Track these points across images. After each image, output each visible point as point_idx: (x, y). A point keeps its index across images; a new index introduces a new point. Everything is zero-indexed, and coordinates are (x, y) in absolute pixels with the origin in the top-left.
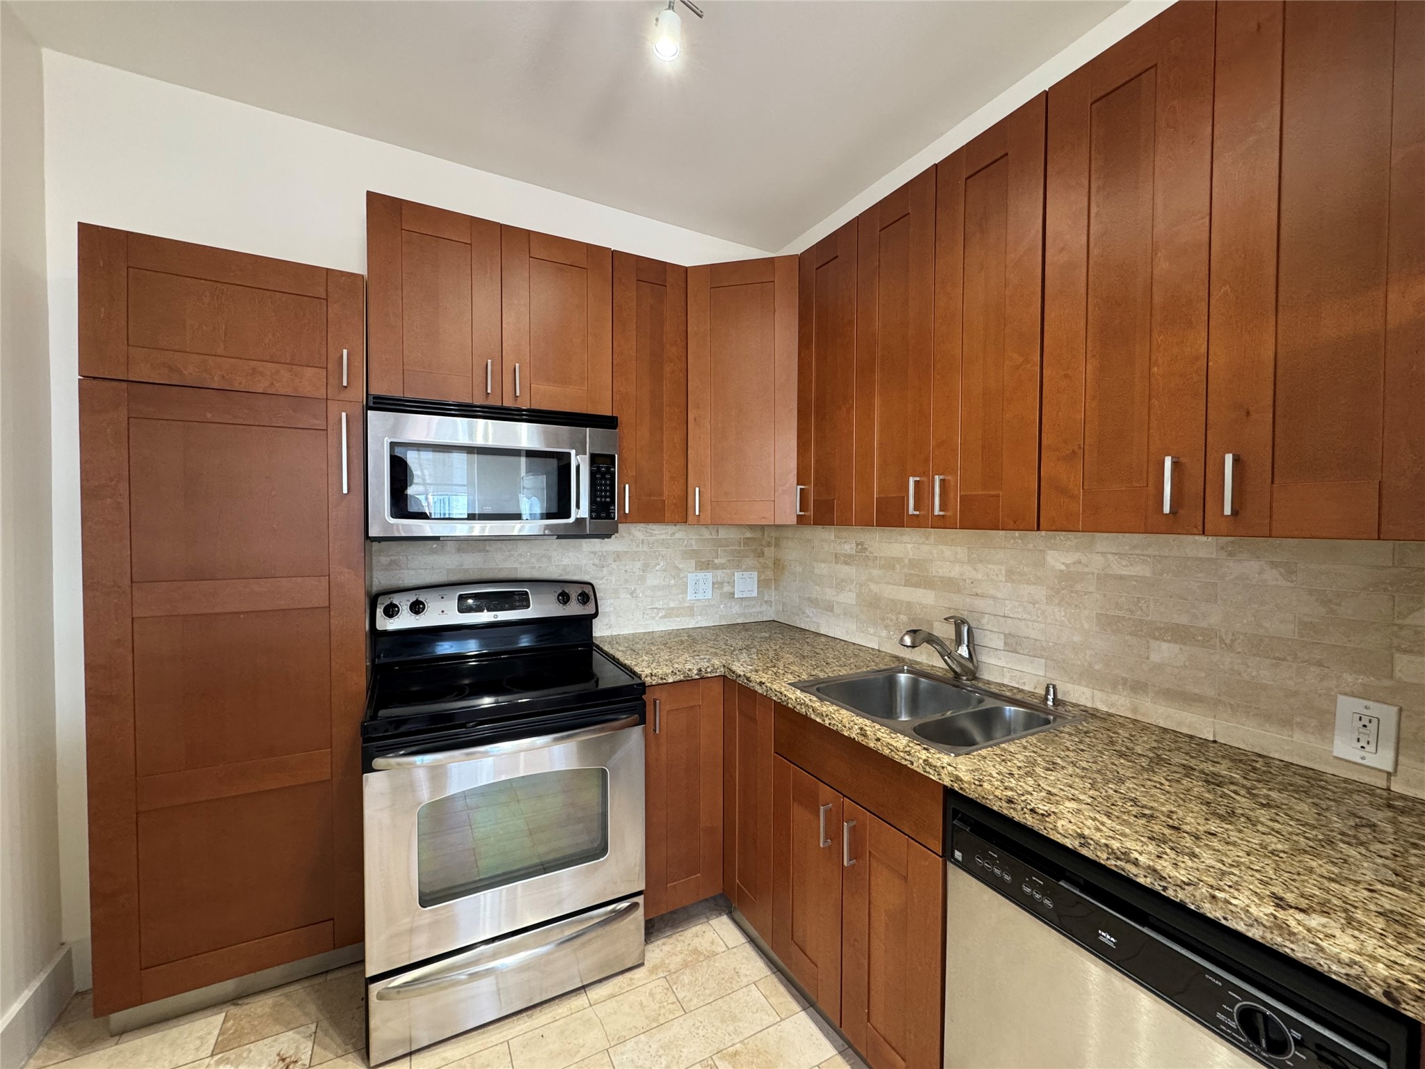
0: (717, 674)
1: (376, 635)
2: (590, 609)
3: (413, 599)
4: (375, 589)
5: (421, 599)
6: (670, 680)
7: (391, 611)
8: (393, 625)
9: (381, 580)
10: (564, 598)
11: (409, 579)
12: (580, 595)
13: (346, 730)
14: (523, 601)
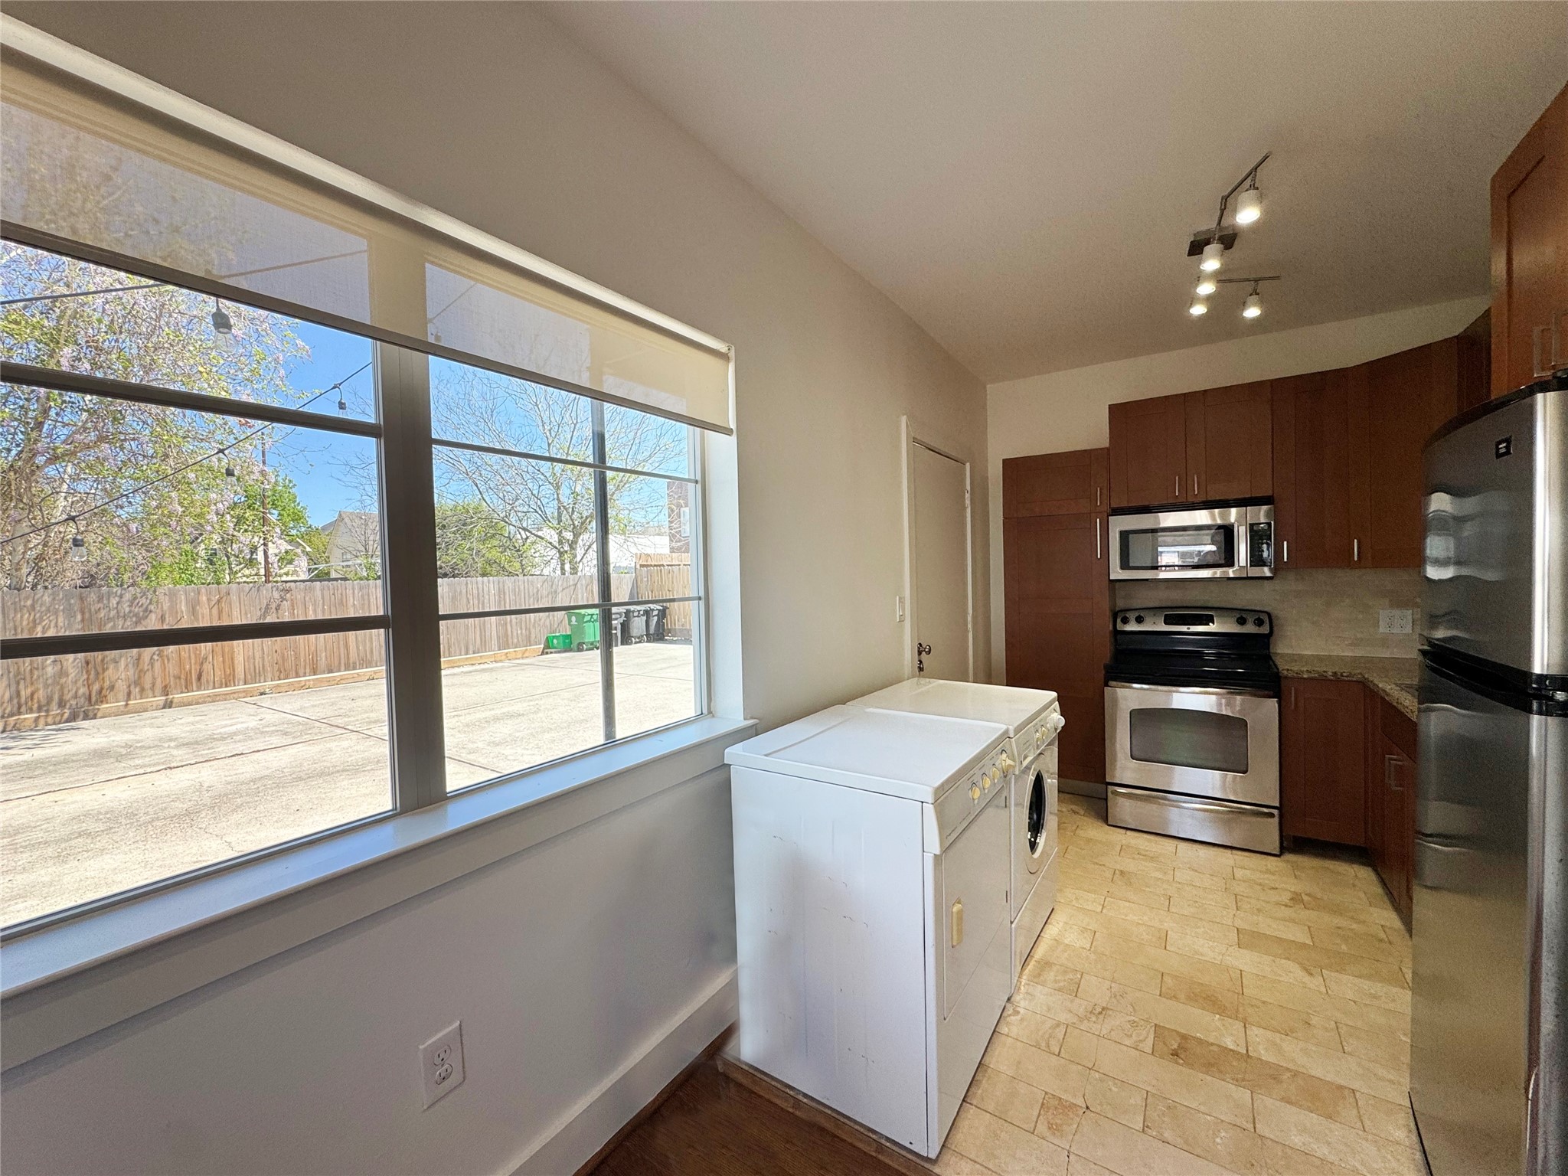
0: (1354, 679)
1: (1116, 633)
2: (1265, 629)
3: (1137, 615)
4: (1117, 609)
5: (1142, 615)
6: (1305, 676)
7: (1125, 621)
8: (1129, 628)
9: (1121, 604)
10: (1242, 621)
11: (1137, 603)
12: (1255, 620)
13: (1102, 682)
14: (1209, 620)
